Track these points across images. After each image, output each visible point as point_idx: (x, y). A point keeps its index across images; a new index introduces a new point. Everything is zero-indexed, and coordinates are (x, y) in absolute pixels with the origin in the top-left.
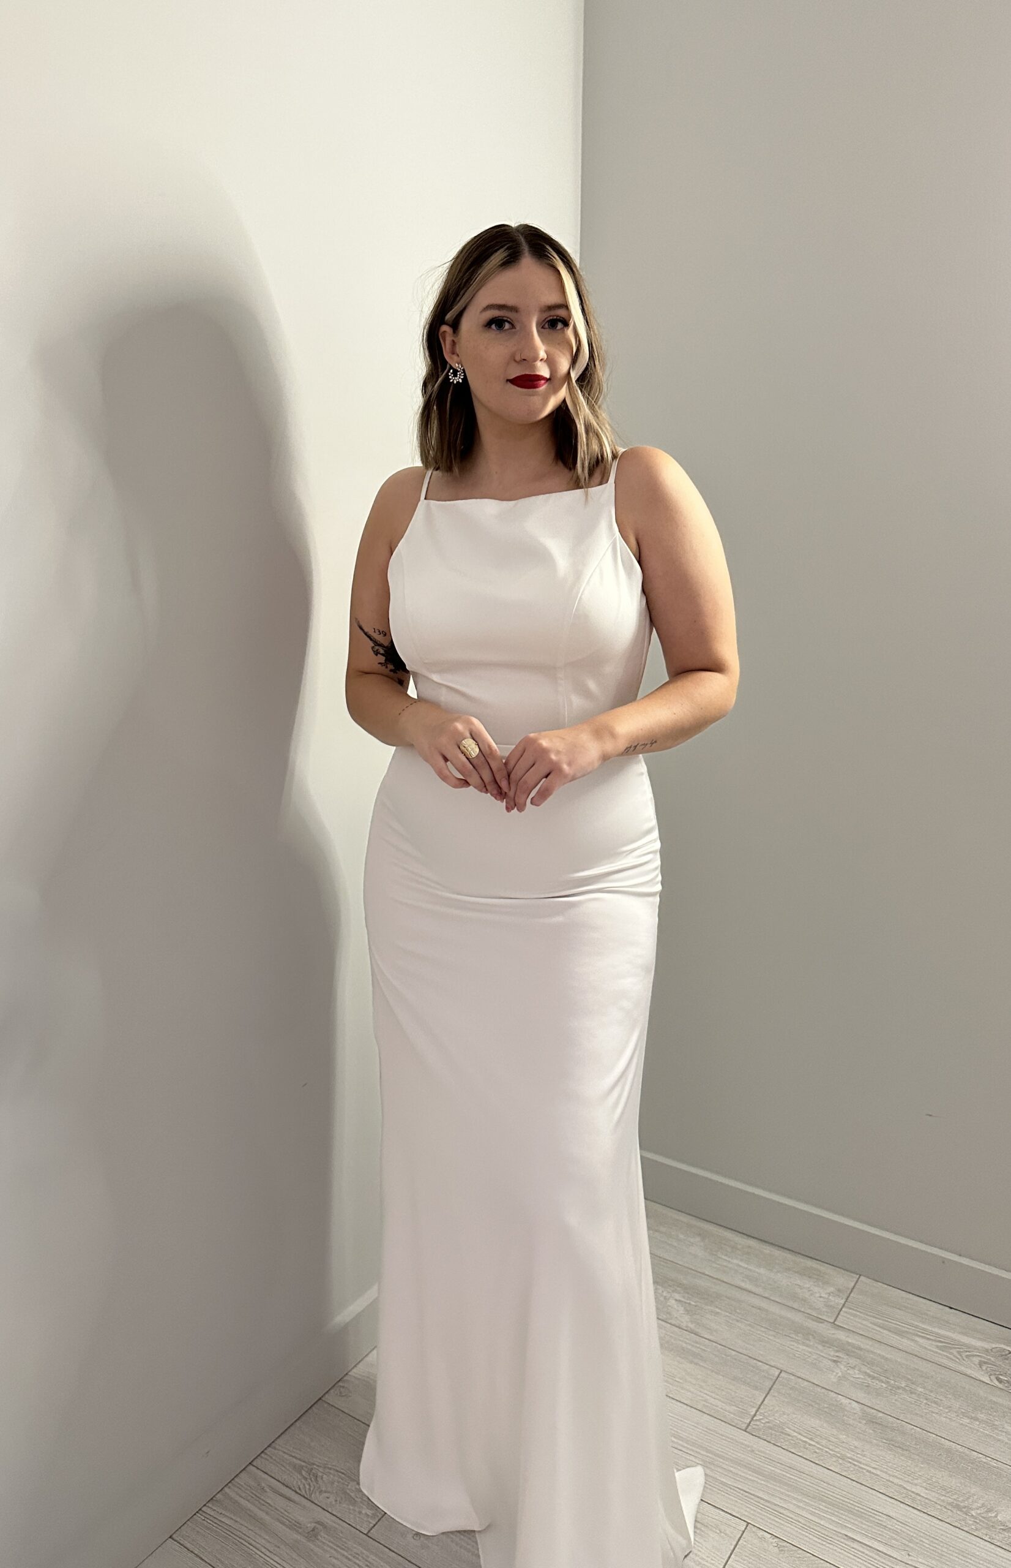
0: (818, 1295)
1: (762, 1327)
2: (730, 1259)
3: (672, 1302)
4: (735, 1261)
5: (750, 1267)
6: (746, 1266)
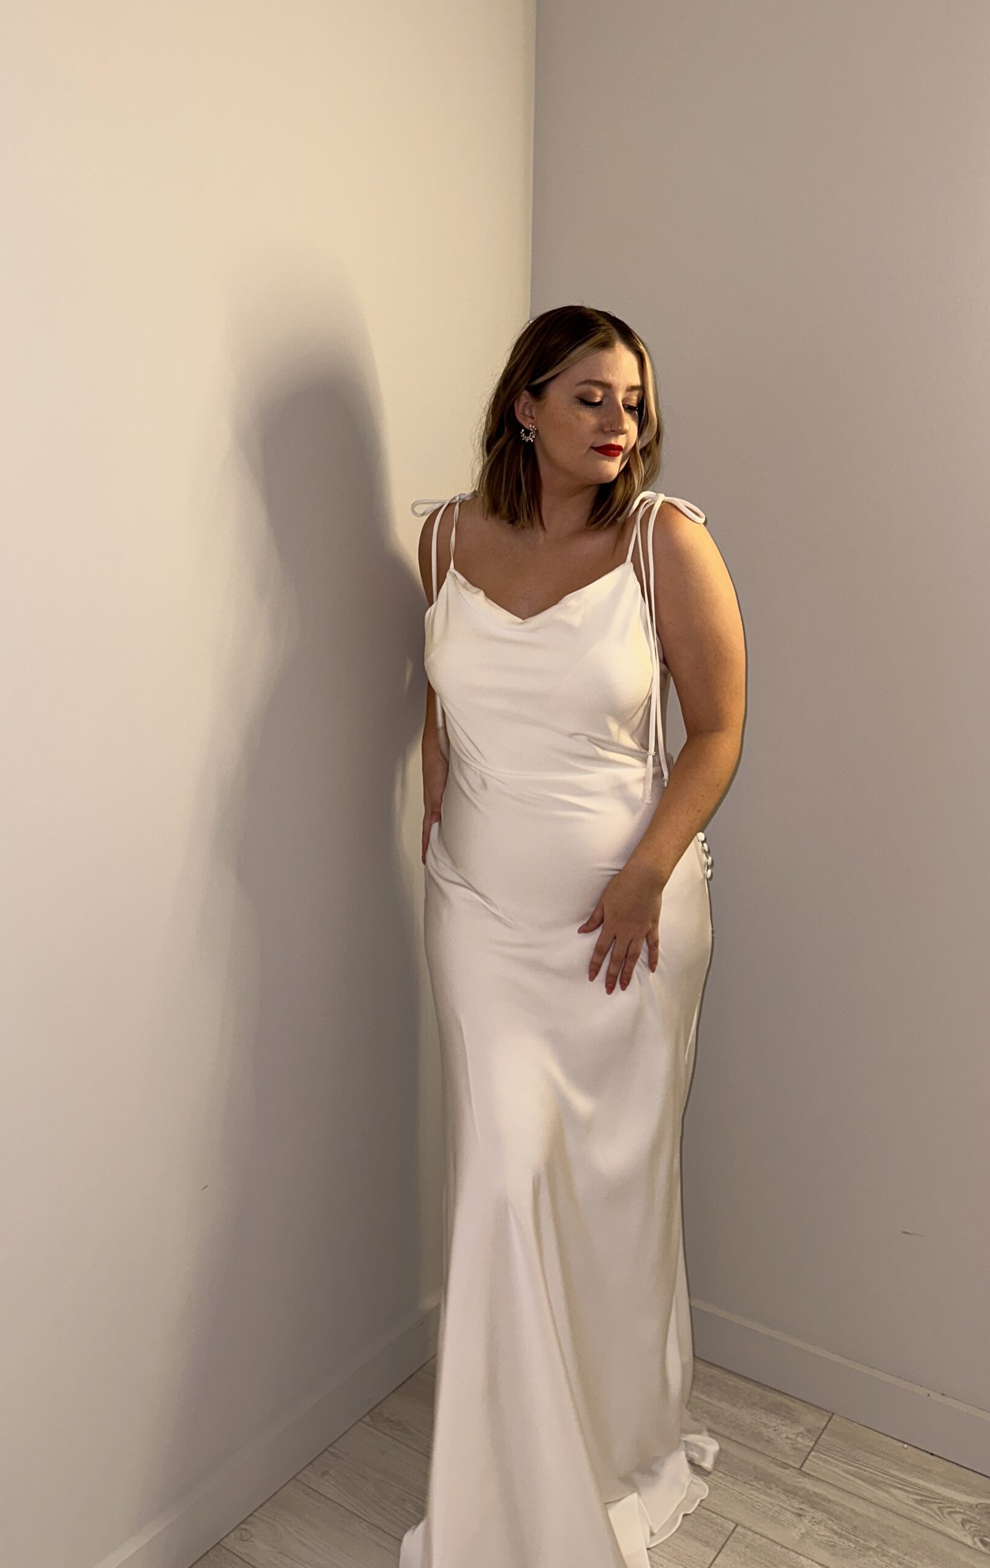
0: (784, 1436)
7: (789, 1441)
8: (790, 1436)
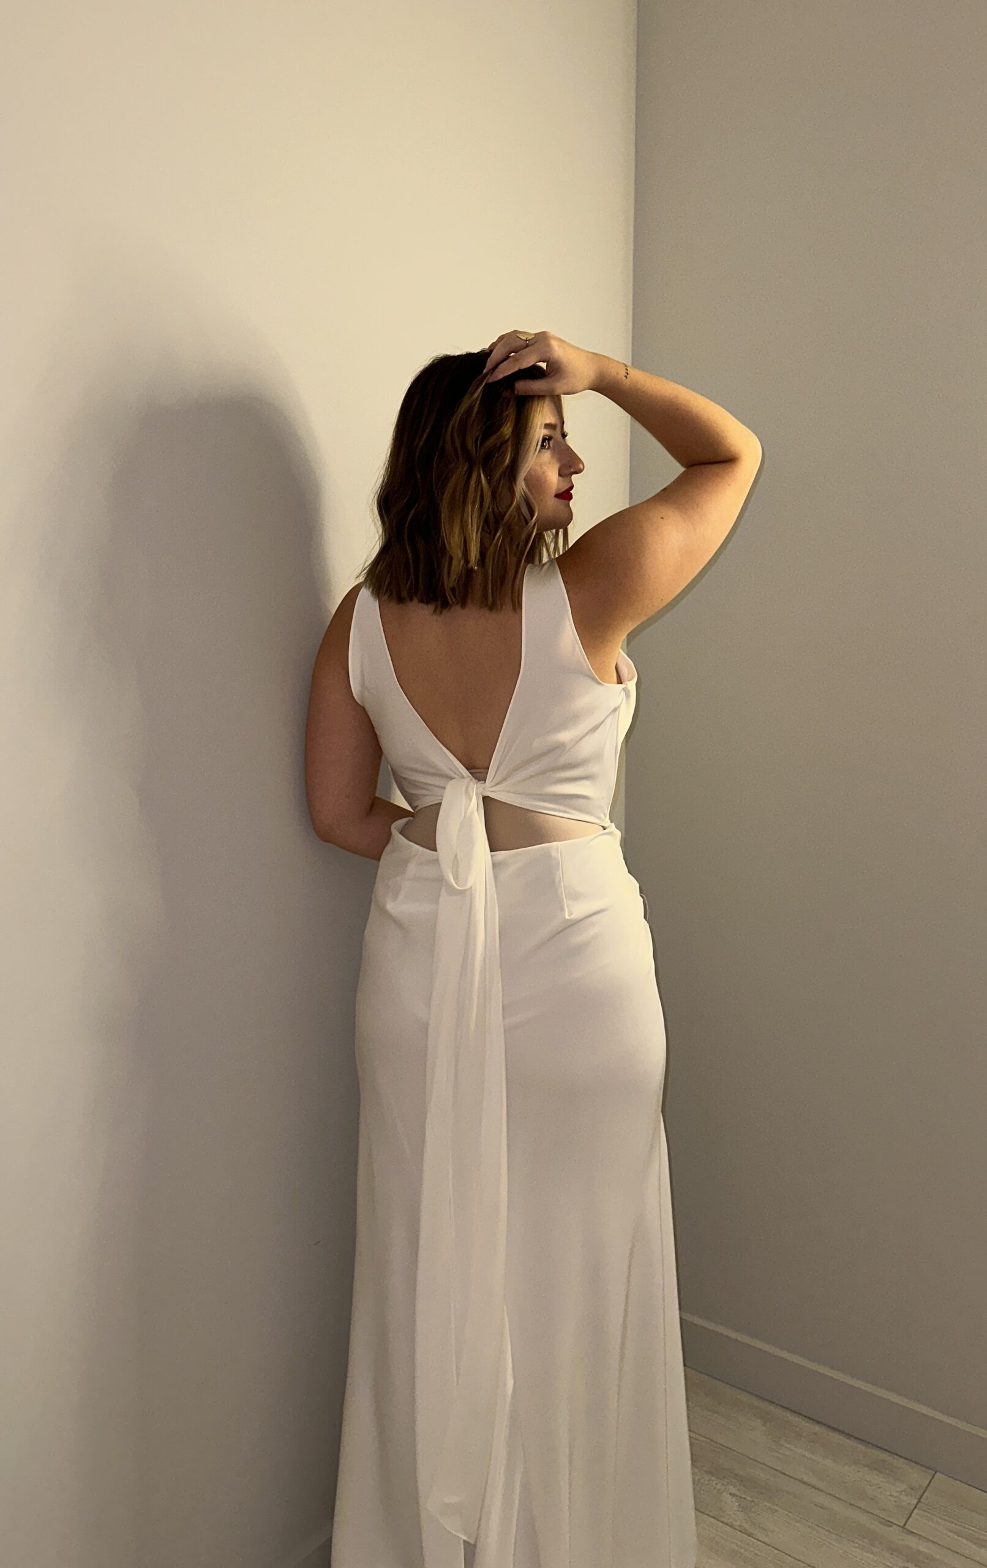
0: (888, 1493)
1: (824, 1529)
2: (792, 1448)
3: (726, 1497)
4: (799, 1450)
5: (814, 1457)
6: (810, 1456)
7: (891, 1498)
8: (892, 1494)
